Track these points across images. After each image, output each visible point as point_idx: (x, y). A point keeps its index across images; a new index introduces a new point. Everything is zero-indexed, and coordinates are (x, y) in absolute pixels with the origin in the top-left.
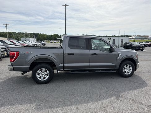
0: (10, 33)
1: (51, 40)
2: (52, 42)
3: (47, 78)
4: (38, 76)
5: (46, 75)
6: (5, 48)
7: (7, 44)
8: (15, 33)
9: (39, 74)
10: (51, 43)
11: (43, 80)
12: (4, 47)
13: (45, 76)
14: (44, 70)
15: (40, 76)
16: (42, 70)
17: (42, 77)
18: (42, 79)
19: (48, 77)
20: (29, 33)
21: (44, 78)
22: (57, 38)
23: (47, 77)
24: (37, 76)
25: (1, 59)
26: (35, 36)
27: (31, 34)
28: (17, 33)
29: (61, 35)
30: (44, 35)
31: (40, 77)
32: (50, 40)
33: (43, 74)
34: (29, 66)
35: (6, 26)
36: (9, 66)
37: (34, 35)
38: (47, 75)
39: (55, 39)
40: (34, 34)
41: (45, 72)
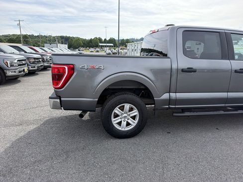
0: (25, 37)
1: (90, 47)
2: (93, 50)
3: (135, 125)
4: (115, 121)
5: (131, 117)
6: (25, 60)
7: (26, 52)
8: (33, 35)
9: (116, 116)
10: (92, 52)
11: (126, 129)
12: (22, 57)
13: (129, 121)
14: (127, 106)
15: (120, 120)
16: (124, 106)
17: (124, 124)
18: (123, 128)
19: (136, 122)
20: (55, 36)
21: (128, 124)
22: (100, 44)
23: (134, 123)
24: (113, 119)
25: (19, 79)
26: (65, 40)
27: (58, 37)
28: (36, 36)
29: (105, 39)
30: (78, 39)
31: (120, 123)
32: (88, 48)
33: (125, 117)
34: (97, 100)
35: (19, 24)
36: (50, 98)
37: (63, 40)
38: (134, 118)
39: (97, 46)
40: (62, 37)
41: (130, 111)
